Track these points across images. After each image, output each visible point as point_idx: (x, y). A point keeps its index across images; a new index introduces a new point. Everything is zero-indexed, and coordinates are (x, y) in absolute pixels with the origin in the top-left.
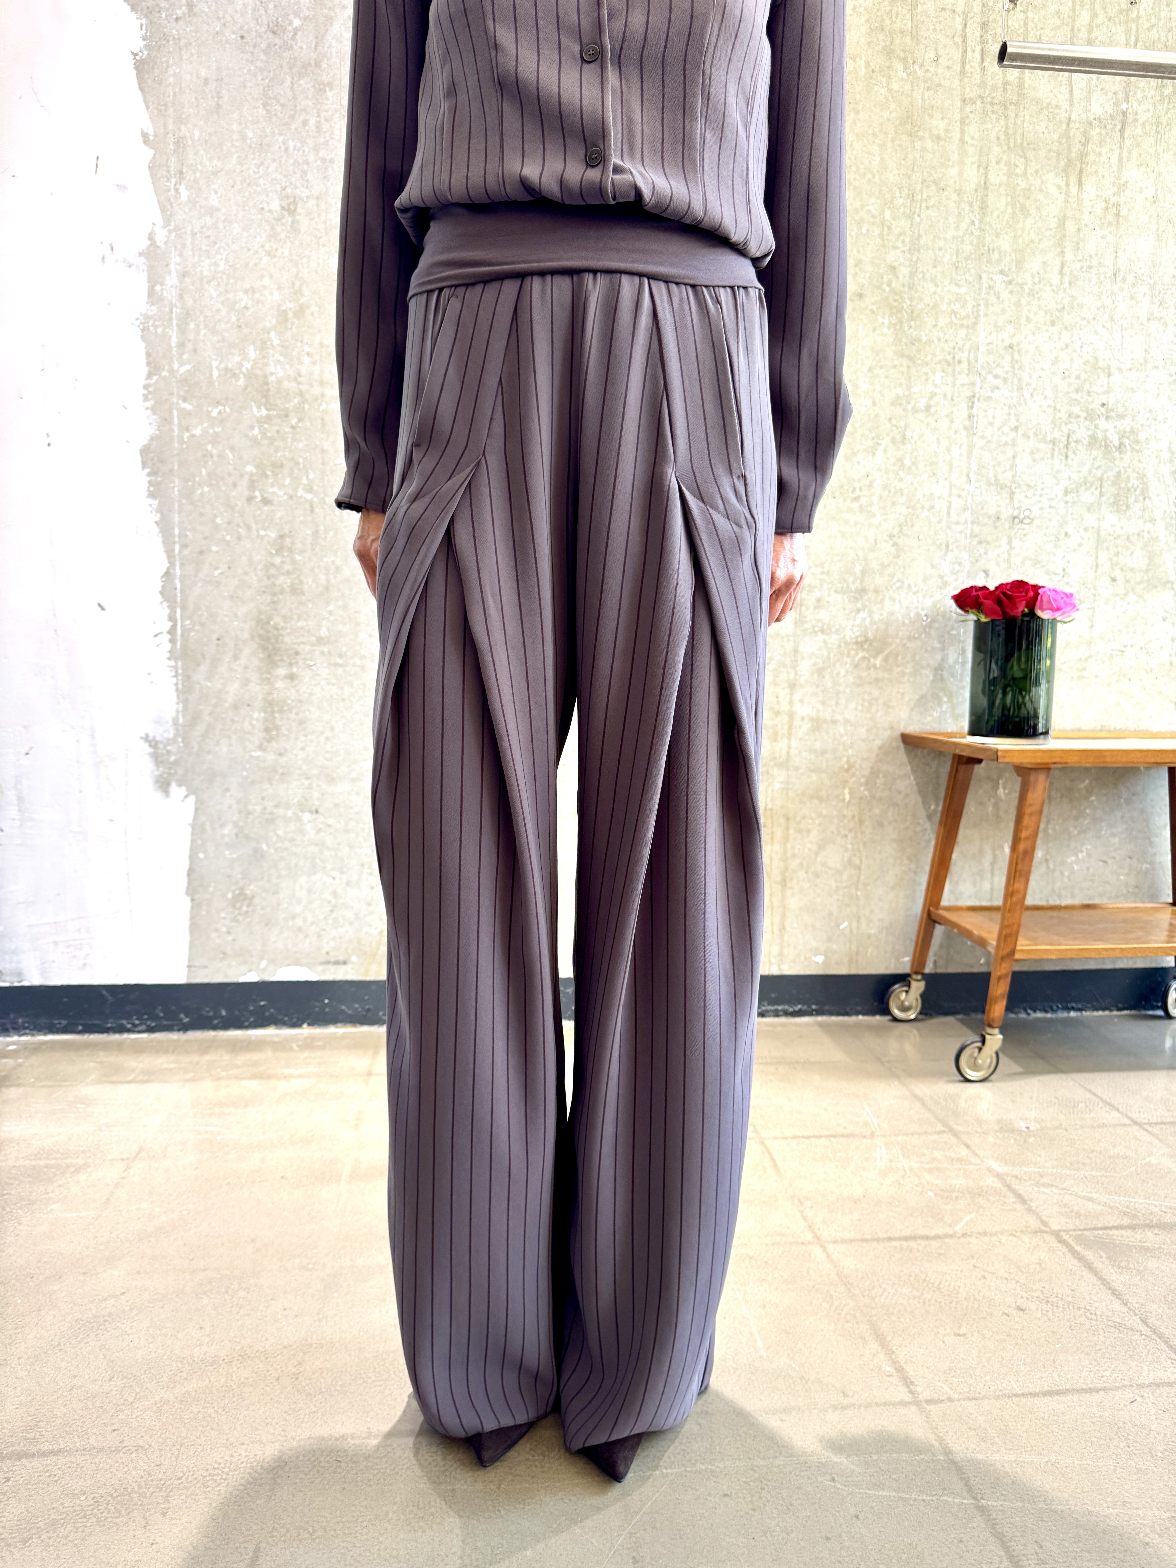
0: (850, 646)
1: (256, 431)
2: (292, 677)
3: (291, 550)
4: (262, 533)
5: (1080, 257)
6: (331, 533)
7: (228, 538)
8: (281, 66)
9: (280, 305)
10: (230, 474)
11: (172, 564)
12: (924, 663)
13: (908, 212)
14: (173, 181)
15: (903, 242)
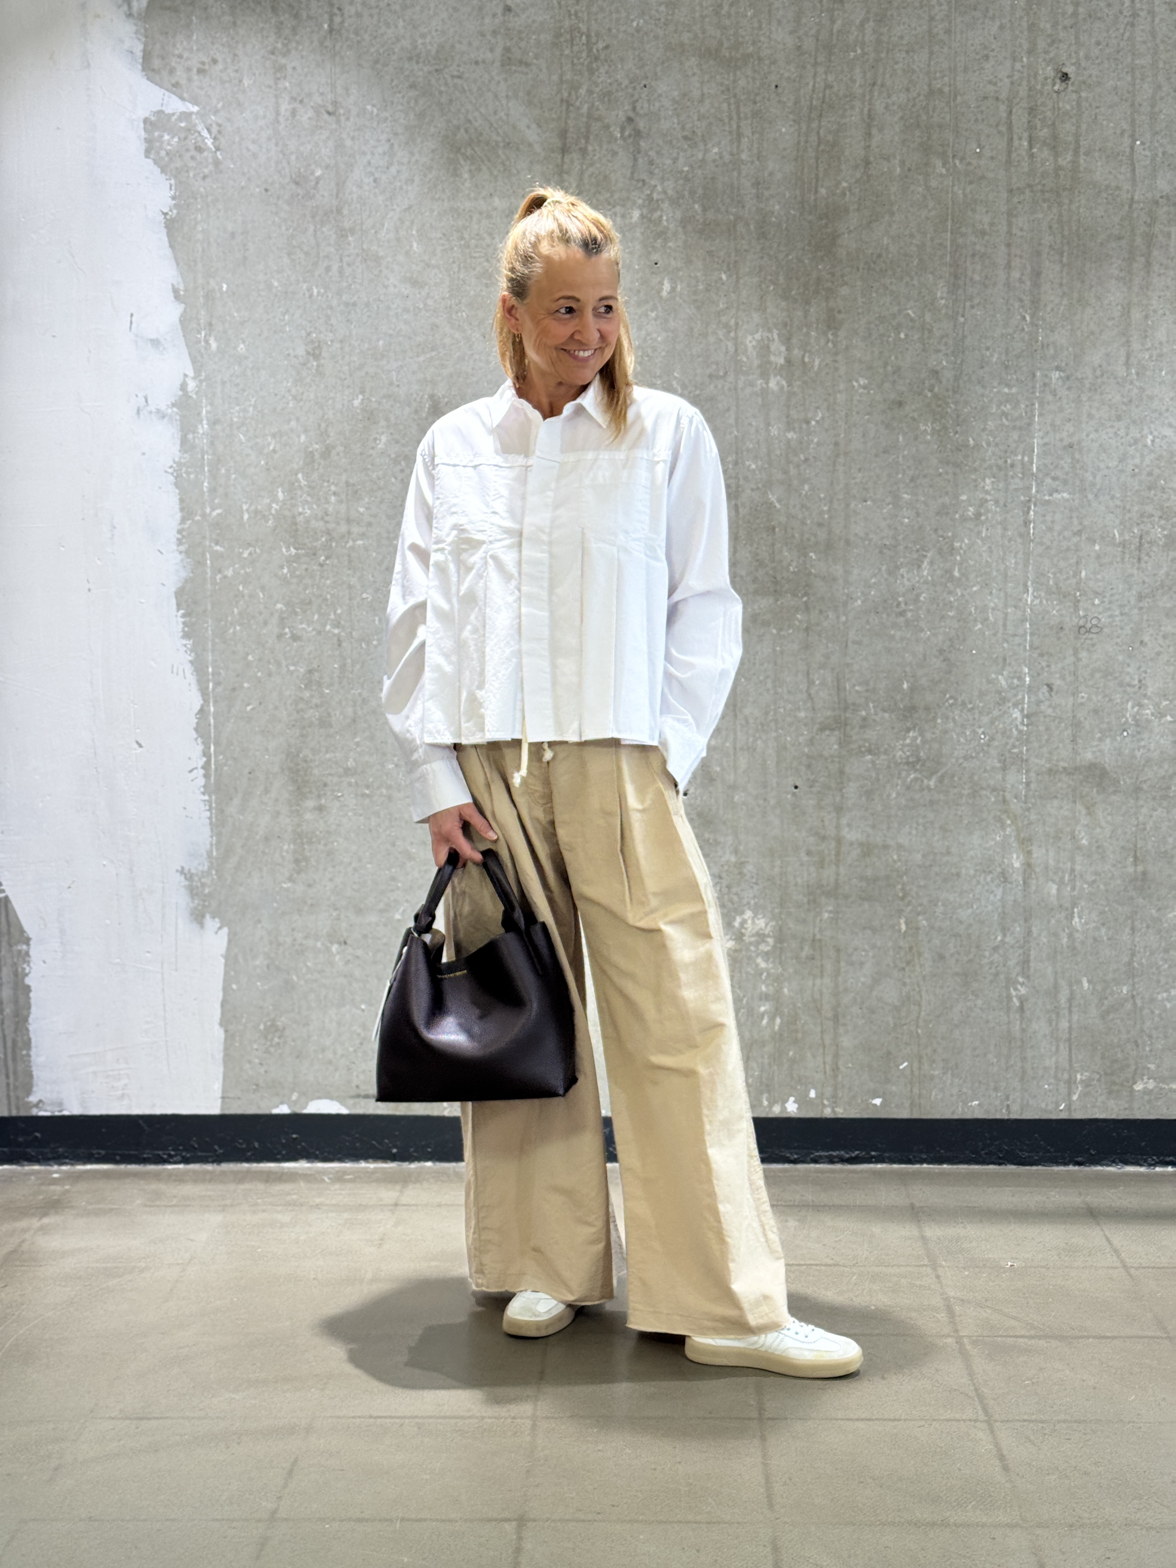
0: (901, 767)
1: (285, 571)
2: (320, 809)
3: (319, 684)
4: (292, 668)
5: (1149, 345)
6: (358, 666)
7: (259, 674)
8: (304, 215)
9: (307, 447)
10: (260, 613)
11: (206, 701)
12: (984, 784)
14: (203, 333)
15: (946, 344)
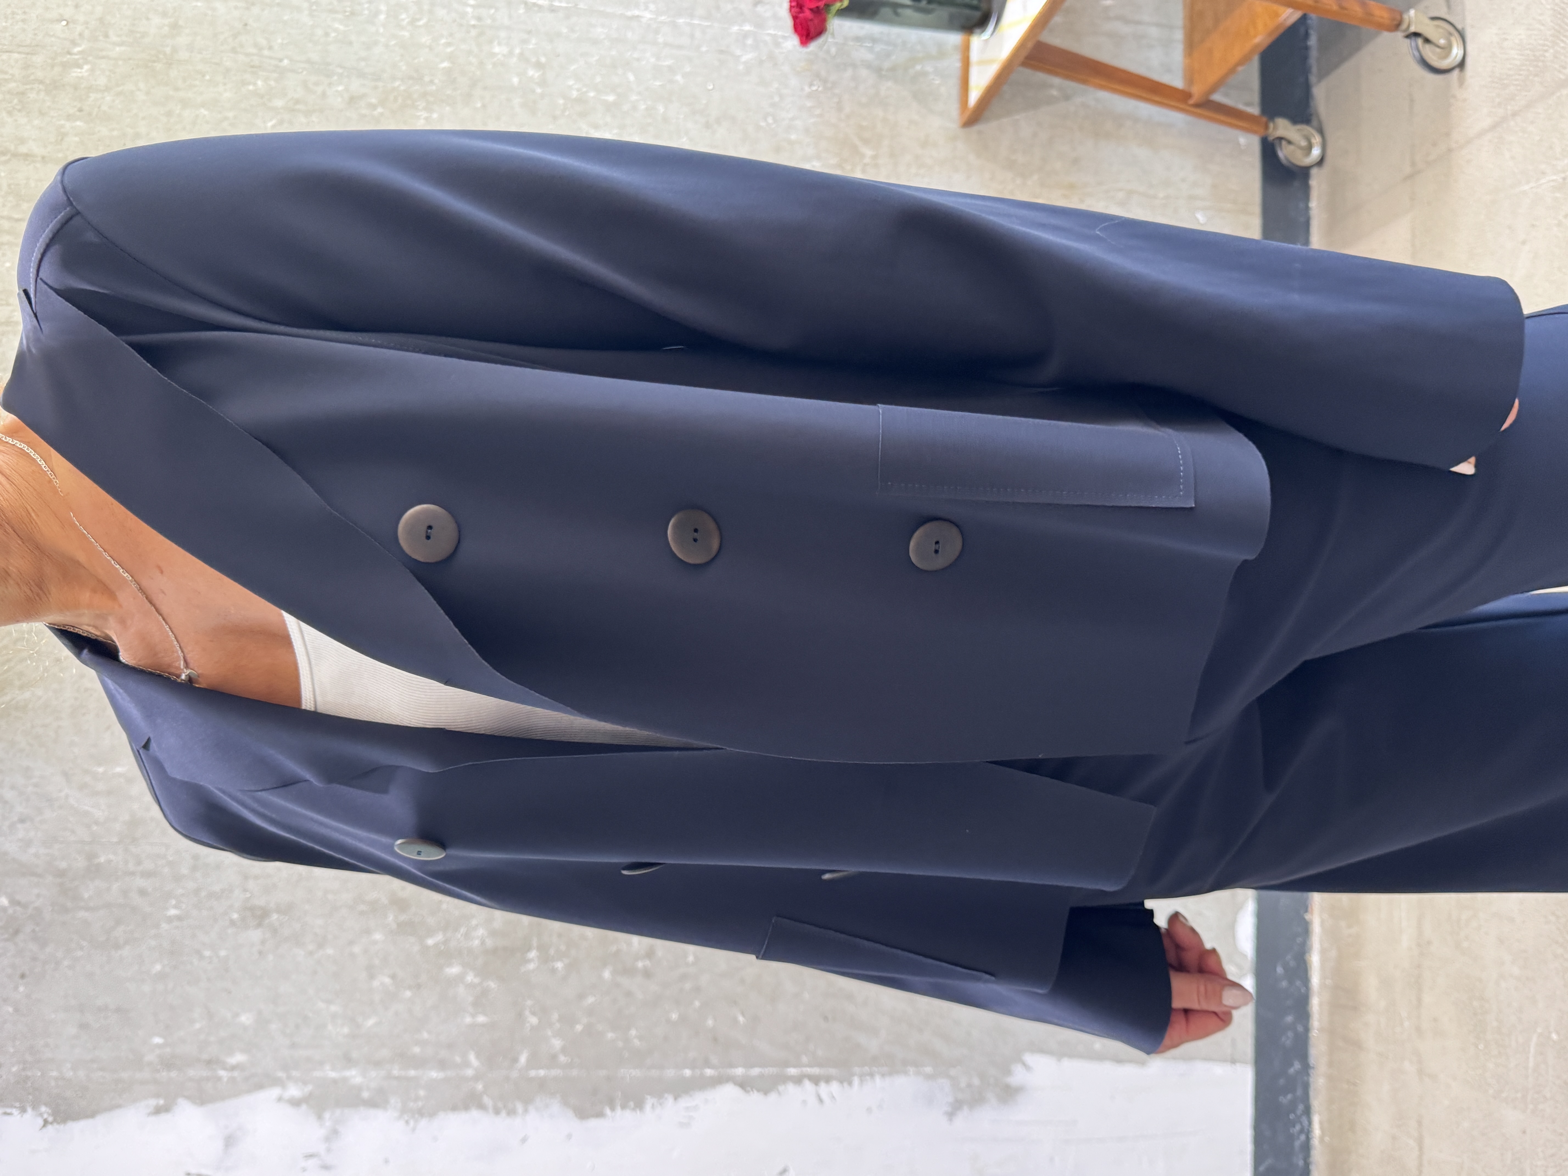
1: (559, 965)
7: (697, 1004)
8: (63, 923)
9: (391, 931)
10: (615, 1001)
11: (729, 1079)
12: (872, 92)
13: (275, 75)
14: (221, 1073)
15: (317, 84)
